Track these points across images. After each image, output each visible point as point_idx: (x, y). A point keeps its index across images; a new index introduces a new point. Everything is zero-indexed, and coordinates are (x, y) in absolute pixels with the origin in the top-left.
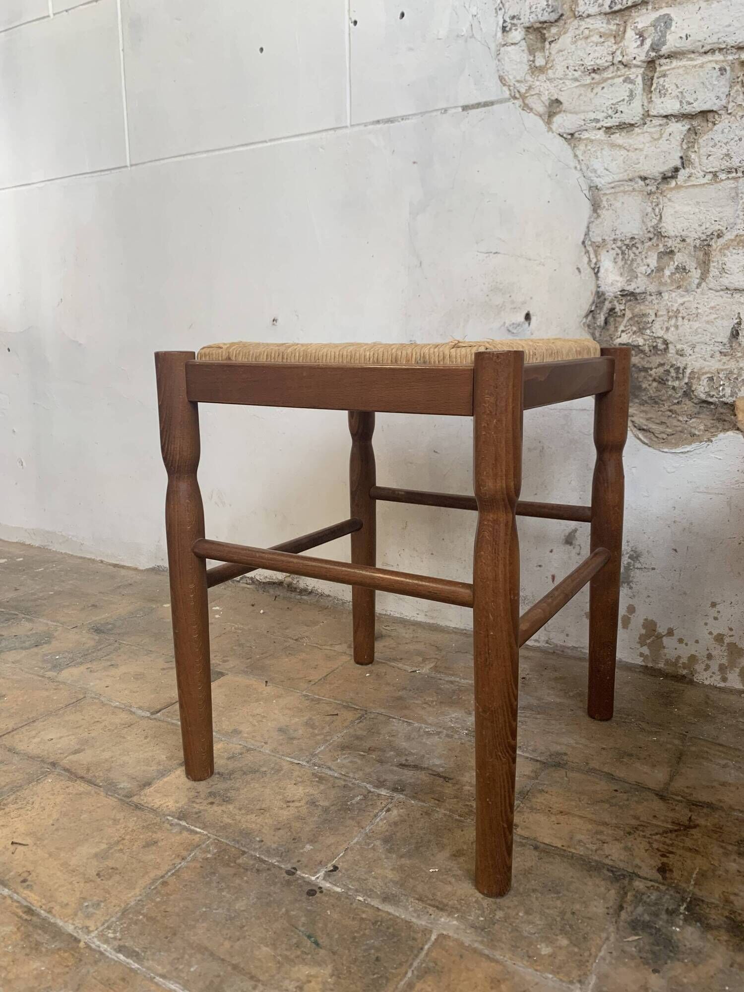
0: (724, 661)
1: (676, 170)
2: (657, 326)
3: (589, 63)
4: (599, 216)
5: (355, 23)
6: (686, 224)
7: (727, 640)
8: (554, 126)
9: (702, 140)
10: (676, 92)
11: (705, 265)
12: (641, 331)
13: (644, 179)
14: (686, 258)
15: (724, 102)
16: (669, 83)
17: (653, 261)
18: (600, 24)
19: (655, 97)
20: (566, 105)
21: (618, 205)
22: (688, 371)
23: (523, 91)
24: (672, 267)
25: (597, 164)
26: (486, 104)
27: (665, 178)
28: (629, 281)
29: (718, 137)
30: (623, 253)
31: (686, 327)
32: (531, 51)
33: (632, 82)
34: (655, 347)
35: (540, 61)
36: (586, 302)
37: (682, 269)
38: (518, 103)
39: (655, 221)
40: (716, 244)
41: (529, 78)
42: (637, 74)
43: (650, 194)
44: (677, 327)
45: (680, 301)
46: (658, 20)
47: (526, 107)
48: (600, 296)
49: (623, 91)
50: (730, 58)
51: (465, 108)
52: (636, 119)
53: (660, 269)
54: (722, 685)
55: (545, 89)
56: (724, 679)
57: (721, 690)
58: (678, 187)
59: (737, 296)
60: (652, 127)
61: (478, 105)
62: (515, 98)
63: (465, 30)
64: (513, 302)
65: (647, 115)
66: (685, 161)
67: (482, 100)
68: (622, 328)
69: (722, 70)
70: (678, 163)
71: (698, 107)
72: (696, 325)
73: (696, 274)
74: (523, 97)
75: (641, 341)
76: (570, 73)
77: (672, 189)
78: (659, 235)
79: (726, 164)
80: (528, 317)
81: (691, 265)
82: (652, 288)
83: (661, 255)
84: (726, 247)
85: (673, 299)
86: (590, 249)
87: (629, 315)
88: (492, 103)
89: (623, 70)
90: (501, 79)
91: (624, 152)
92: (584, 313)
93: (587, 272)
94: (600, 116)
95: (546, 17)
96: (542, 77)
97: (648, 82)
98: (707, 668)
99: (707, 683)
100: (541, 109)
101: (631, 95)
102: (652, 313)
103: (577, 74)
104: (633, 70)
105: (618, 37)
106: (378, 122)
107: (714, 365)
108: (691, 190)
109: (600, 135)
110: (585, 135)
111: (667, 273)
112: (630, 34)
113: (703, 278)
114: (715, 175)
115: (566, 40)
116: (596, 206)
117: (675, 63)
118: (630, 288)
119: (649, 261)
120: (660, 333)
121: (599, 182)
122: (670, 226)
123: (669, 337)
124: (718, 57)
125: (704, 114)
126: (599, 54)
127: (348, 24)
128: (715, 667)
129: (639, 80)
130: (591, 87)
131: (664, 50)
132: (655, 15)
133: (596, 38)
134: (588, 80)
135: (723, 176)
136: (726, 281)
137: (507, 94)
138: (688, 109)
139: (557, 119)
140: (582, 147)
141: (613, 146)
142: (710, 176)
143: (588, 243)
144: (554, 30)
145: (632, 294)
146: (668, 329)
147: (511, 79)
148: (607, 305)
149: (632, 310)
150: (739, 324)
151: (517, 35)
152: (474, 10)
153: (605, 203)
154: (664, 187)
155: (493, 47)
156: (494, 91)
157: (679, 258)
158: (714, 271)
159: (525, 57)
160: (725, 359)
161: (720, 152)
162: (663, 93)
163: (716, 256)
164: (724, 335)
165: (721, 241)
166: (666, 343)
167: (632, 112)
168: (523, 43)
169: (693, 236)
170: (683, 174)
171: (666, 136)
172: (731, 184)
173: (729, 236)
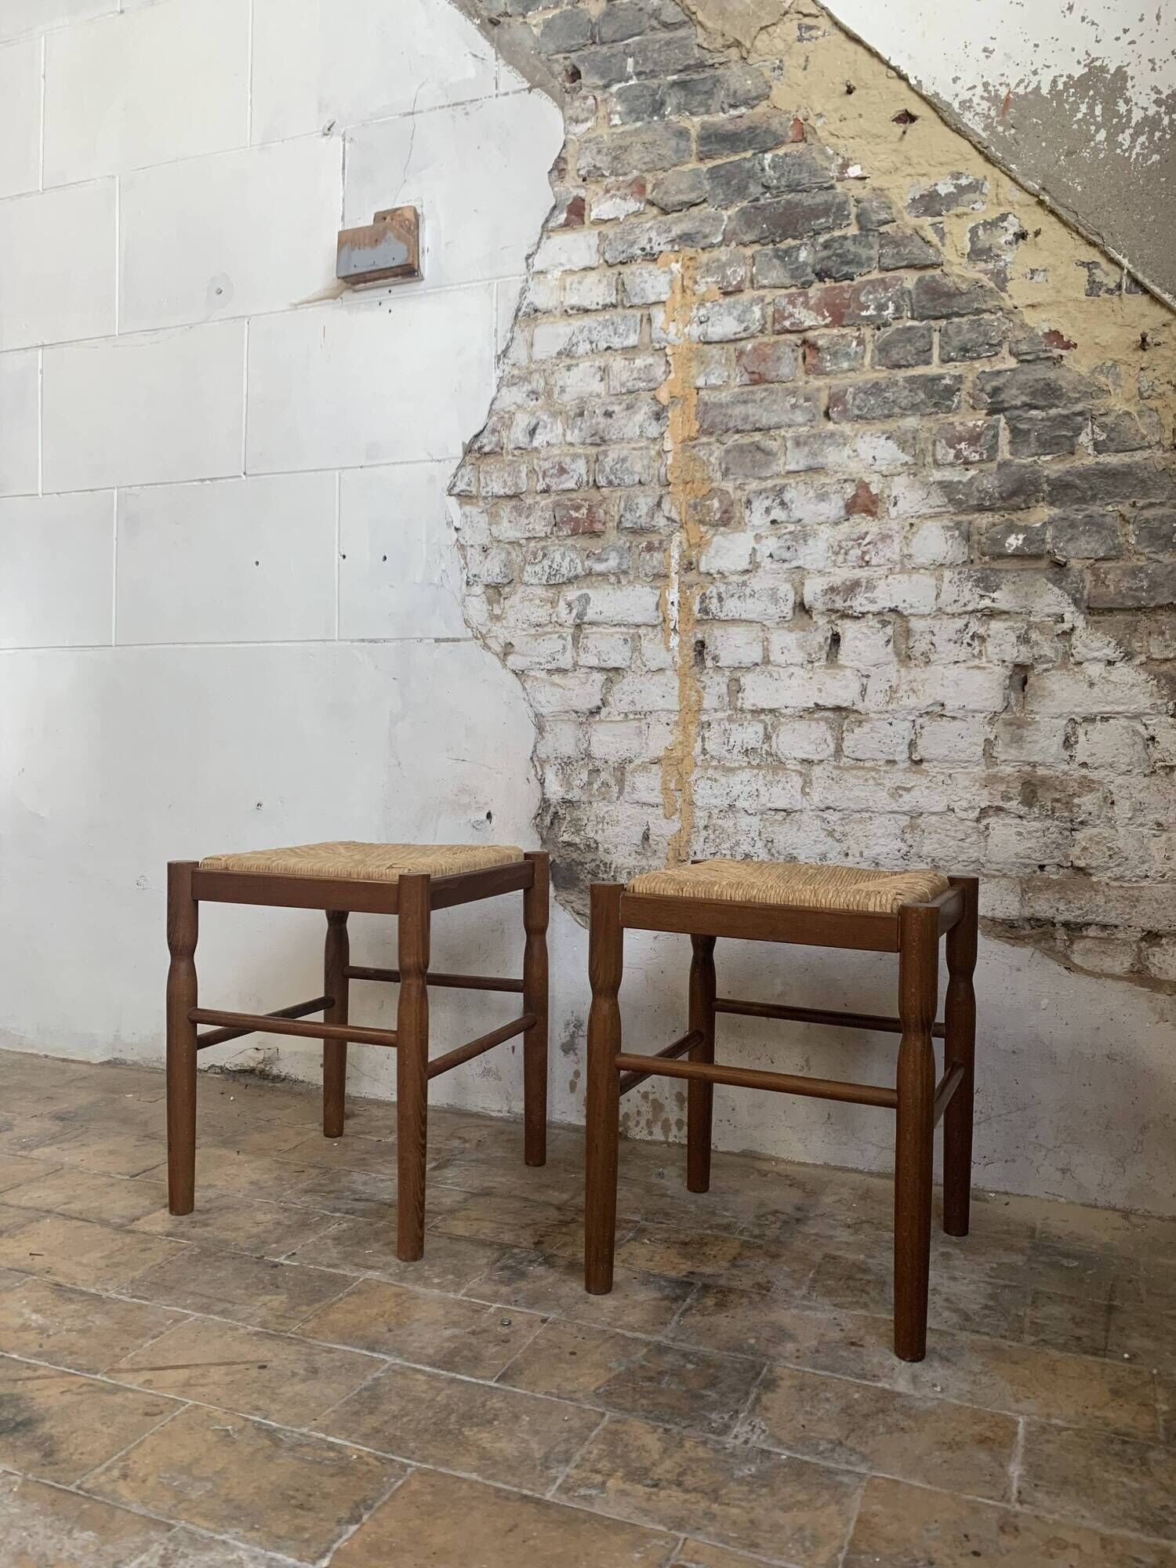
0: (650, 1116)
1: (599, 708)
2: (588, 829)
3: (534, 620)
4: (543, 738)
5: (344, 557)
6: (607, 750)
7: (651, 1097)
8: (508, 663)
9: (616, 688)
10: (595, 652)
11: (621, 782)
12: (578, 832)
13: (577, 712)
14: (608, 777)
15: (628, 663)
16: (590, 643)
17: (585, 776)
18: (541, 592)
19: (581, 651)
20: (517, 648)
21: (557, 730)
22: (613, 866)
23: (484, 632)
24: (599, 783)
25: (541, 698)
26: (454, 640)
27: (592, 713)
28: (567, 791)
29: (626, 688)
30: (563, 768)
31: (610, 831)
32: (490, 602)
33: (564, 639)
34: (589, 846)
35: (497, 611)
36: (534, 806)
37: (605, 784)
38: (481, 642)
39: (585, 745)
40: (629, 767)
41: (488, 623)
42: (568, 632)
43: (581, 724)
44: (603, 830)
45: (606, 809)
46: (581, 596)
47: (486, 647)
48: (545, 802)
49: (558, 645)
50: (632, 631)
51: (437, 640)
52: (569, 667)
53: (590, 783)
54: (649, 1138)
55: (501, 634)
56: (651, 1133)
57: (648, 1143)
58: (601, 721)
59: (645, 808)
60: (581, 673)
61: (447, 640)
62: (477, 638)
63: (436, 580)
64: (477, 803)
65: (576, 664)
66: (604, 702)
67: (451, 636)
68: (563, 829)
69: (626, 640)
70: (600, 703)
71: (611, 664)
72: (617, 829)
73: (615, 789)
74: (483, 637)
75: (577, 840)
76: (520, 624)
77: (596, 722)
78: (589, 756)
79: (632, 708)
80: (489, 816)
81: (612, 782)
82: (584, 798)
83: (591, 772)
84: (635, 771)
85: (600, 808)
86: (537, 764)
87: (568, 818)
88: (458, 640)
89: (558, 629)
90: (466, 621)
91: (561, 690)
92: (533, 816)
93: (535, 783)
94: (543, 661)
95: (499, 580)
96: (499, 624)
97: (576, 640)
98: (638, 1123)
99: (638, 1137)
100: (499, 649)
101: (564, 648)
102: (585, 818)
103: (525, 626)
104: (565, 629)
105: (553, 603)
106: (363, 640)
107: (632, 862)
108: (609, 725)
109: (543, 674)
110: (532, 673)
111: (595, 786)
112: (562, 604)
113: (621, 792)
114: (626, 715)
115: (515, 599)
116: (541, 729)
117: (595, 629)
118: (569, 797)
119: (581, 776)
120: (592, 835)
121: (544, 711)
122: (597, 751)
123: (598, 838)
124: (624, 629)
125: (616, 669)
126: (541, 614)
127: (337, 557)
128: (643, 1123)
129: (569, 638)
130: (536, 637)
131: (586, 619)
132: (579, 593)
133: (537, 602)
134: (533, 631)
135: (631, 716)
136: (636, 797)
137: (470, 635)
138: (604, 665)
139: (511, 658)
140: (530, 682)
141: (553, 684)
142: (622, 715)
143: (535, 759)
144: (507, 589)
145: (570, 802)
146: (597, 832)
147: (474, 623)
148: (552, 809)
149: (571, 815)
150: (648, 829)
151: (478, 589)
152: (443, 566)
153: (548, 728)
154: (591, 719)
155: (459, 597)
156: (460, 631)
157: (604, 776)
158: (627, 789)
159: (485, 607)
160: (639, 857)
161: (627, 699)
162: (586, 650)
163: (628, 777)
164: (637, 838)
165: (632, 766)
166: (596, 842)
167: (566, 661)
168: (483, 596)
169: (612, 759)
170: (604, 711)
171: (590, 681)
172: (636, 724)
173: (637, 762)
